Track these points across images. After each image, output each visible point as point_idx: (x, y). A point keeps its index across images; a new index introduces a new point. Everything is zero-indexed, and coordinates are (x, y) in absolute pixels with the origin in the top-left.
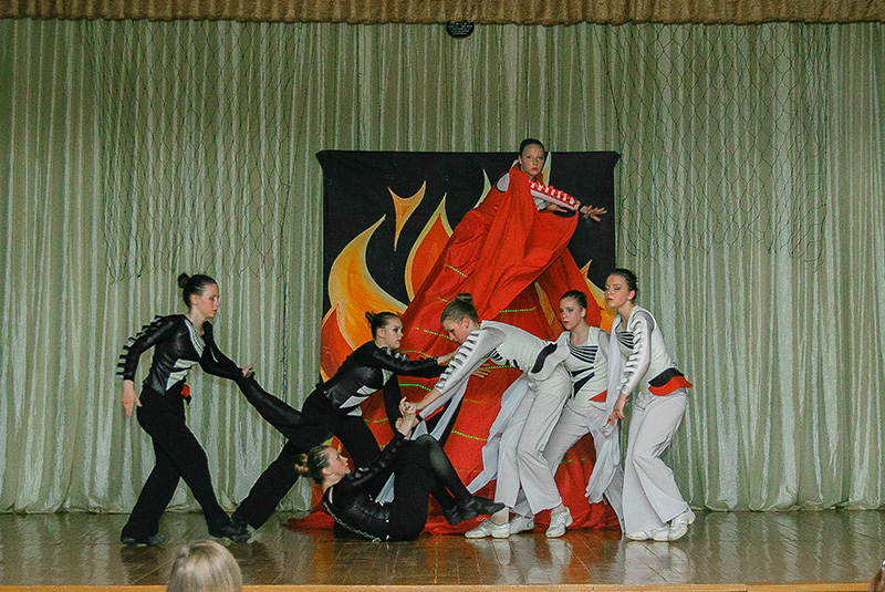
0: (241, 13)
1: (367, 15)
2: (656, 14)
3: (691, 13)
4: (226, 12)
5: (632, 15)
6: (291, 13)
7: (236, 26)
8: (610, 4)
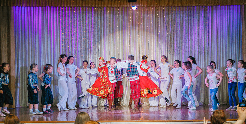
1: (115, 6)
3: (181, 4)
8: (164, 3)
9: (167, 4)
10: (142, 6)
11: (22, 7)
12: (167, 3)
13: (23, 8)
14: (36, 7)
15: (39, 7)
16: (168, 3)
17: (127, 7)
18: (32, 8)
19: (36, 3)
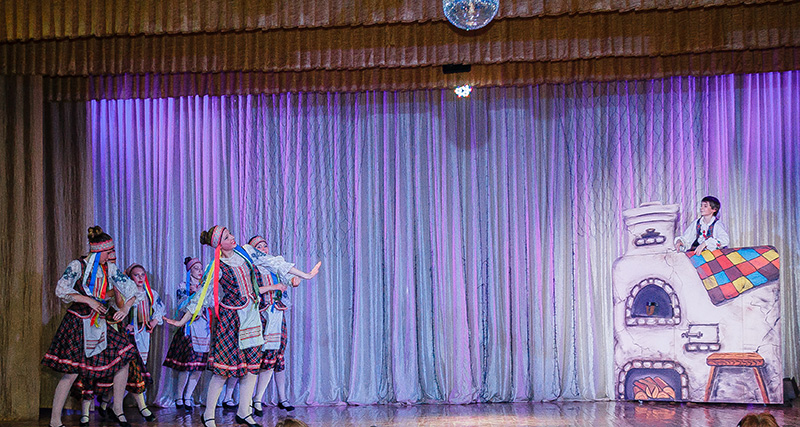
0: (322, 89)
1: (404, 86)
2: (592, 76)
4: (314, 88)
5: (576, 77)
6: (354, 87)
7: (319, 97)
8: (561, 72)
9: (568, 75)
11: (116, 101)
12: (570, 70)
13: (120, 102)
14: (158, 99)
15: (166, 98)
16: (573, 69)
17: (440, 89)
18: (147, 101)
19: (159, 88)
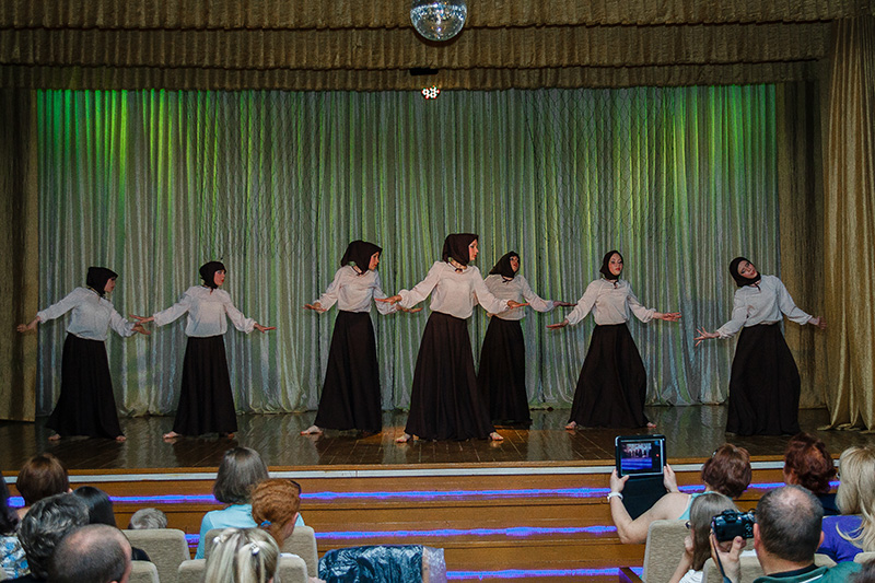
0: (286, 86)
2: (559, 82)
5: (543, 83)
6: (319, 86)
7: (283, 94)
8: (529, 77)
9: (536, 80)
10: (457, 85)
11: (63, 91)
12: (537, 75)
13: (68, 93)
14: (110, 91)
15: (119, 91)
16: (541, 75)
17: (407, 90)
18: (98, 93)
19: (111, 79)
